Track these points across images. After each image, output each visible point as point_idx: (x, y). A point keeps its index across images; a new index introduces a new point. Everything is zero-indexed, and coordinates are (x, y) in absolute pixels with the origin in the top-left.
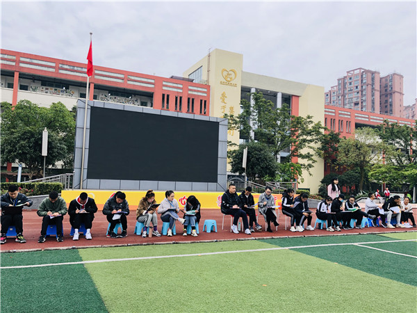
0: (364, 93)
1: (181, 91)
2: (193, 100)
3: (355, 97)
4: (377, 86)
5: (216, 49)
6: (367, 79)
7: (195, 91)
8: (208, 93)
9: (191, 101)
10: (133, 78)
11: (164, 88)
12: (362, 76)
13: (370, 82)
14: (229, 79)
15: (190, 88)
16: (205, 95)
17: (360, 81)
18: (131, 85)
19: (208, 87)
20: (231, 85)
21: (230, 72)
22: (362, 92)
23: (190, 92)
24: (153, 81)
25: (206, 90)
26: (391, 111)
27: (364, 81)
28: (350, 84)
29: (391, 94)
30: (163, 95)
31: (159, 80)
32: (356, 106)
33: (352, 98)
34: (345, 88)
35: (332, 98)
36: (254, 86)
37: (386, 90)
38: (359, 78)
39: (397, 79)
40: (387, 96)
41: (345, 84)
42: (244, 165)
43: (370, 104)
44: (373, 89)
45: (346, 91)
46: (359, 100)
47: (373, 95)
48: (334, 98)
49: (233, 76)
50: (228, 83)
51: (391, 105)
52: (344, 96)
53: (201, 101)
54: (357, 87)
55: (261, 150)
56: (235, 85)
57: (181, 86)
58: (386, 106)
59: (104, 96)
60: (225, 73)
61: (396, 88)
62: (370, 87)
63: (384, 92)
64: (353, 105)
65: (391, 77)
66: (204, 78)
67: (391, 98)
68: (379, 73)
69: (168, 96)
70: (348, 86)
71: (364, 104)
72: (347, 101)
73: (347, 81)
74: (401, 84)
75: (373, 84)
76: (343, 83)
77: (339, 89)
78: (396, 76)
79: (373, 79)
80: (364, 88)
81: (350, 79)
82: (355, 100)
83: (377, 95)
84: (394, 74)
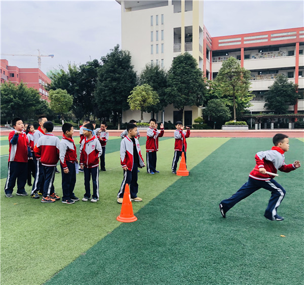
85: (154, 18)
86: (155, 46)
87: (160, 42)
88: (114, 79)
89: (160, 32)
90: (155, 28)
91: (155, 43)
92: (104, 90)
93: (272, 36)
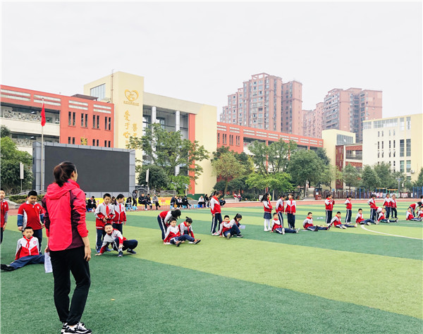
0: (267, 99)
1: (86, 109)
2: (98, 117)
3: (259, 102)
4: (279, 93)
5: (119, 72)
6: (270, 86)
7: (100, 109)
8: (112, 110)
9: (96, 118)
10: (39, 97)
11: (70, 106)
12: (265, 81)
13: (272, 88)
14: (131, 99)
15: (95, 106)
16: (110, 112)
17: (264, 86)
18: (38, 103)
19: (112, 105)
20: (134, 104)
21: (133, 93)
22: (265, 97)
23: (94, 110)
24: (59, 100)
25: (110, 108)
26: (291, 117)
27: (267, 87)
28: (255, 88)
29: (291, 101)
30: (70, 113)
31: (64, 99)
32: (260, 112)
33: (256, 103)
34: (250, 91)
35: (239, 100)
36: (155, 105)
37: (287, 97)
38: (263, 83)
39: (296, 87)
40: (288, 102)
41: (250, 88)
42: (147, 180)
43: (272, 111)
44: (275, 95)
45: (251, 96)
46: (263, 105)
47: (275, 101)
48: (241, 101)
49: (135, 96)
50: (131, 103)
51: (291, 112)
52: (249, 100)
53: (106, 118)
54: (261, 92)
55: (158, 170)
56: (138, 105)
57: (86, 105)
58: (287, 113)
59: (7, 112)
60: (128, 94)
61: (296, 96)
62: (272, 93)
63: (285, 98)
64: (257, 110)
65: (291, 85)
66: (108, 95)
67: (291, 104)
68: (281, 79)
69: (74, 114)
70: (252, 90)
71: (267, 110)
72: (252, 106)
73: (252, 84)
74: (300, 91)
75: (275, 91)
76: (248, 86)
77: (245, 93)
78: (295, 84)
79: (275, 85)
80: (267, 93)
81: (255, 83)
82: (259, 105)
83: (279, 101)
84: (294, 81)
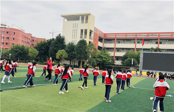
85: (74, 24)
86: (74, 35)
87: (76, 34)
88: (56, 47)
89: (76, 30)
90: (74, 29)
91: (74, 34)
92: (52, 50)
93: (127, 35)
